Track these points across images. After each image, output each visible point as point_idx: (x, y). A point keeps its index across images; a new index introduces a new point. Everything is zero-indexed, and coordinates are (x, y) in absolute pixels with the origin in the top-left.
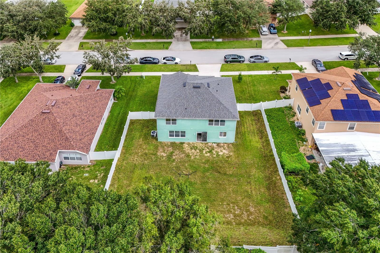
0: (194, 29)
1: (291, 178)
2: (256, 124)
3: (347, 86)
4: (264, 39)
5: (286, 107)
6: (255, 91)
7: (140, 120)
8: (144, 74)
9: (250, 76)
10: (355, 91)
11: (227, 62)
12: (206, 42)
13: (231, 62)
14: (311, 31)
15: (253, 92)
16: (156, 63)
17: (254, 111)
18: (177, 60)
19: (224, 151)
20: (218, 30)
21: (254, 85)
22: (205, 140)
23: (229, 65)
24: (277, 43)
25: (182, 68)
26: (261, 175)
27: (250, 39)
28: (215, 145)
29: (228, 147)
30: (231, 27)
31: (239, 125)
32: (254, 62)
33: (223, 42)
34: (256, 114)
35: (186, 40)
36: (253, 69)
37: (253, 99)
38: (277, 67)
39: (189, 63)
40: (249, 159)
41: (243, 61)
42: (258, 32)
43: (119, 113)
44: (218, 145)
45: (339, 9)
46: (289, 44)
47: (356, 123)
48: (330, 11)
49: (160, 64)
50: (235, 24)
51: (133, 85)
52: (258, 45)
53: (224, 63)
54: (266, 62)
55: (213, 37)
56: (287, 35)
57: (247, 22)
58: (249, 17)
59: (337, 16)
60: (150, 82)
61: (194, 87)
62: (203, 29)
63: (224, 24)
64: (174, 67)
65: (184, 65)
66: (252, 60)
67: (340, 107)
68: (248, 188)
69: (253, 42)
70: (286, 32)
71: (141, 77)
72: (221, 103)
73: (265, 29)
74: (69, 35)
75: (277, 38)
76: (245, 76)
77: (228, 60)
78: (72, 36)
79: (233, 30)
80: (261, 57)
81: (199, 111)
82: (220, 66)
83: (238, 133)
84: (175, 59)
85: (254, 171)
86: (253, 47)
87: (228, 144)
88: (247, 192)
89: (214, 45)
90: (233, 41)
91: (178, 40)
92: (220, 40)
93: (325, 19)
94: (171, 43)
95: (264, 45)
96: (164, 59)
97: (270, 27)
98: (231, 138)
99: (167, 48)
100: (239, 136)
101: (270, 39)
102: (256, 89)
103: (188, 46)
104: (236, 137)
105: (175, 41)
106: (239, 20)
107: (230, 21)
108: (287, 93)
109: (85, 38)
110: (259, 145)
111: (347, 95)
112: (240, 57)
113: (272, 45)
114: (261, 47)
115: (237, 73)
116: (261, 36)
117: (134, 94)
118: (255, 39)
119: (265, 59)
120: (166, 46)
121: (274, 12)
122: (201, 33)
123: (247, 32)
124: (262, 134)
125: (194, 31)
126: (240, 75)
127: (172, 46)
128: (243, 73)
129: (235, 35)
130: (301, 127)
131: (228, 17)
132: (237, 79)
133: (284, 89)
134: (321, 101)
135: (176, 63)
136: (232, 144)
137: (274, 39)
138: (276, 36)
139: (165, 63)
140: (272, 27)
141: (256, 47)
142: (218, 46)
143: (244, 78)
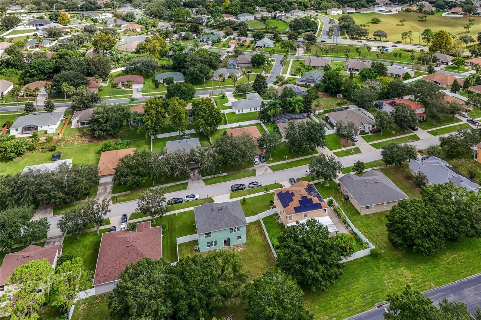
0: (206, 169)
1: (278, 250)
2: (258, 229)
3: (302, 192)
4: (257, 167)
5: (274, 214)
6: (255, 208)
7: (184, 243)
8: (176, 212)
9: (251, 198)
10: (306, 194)
11: (233, 191)
12: (215, 178)
13: (236, 190)
14: (286, 157)
15: (253, 209)
16: (181, 202)
17: (255, 221)
18: (197, 196)
19: (241, 249)
20: (224, 166)
21: (254, 204)
22: (229, 245)
23: (235, 193)
24: (266, 170)
25: (201, 202)
26: (263, 256)
27: (247, 169)
28: (235, 247)
29: (243, 246)
30: (233, 163)
31: (248, 232)
32: (252, 187)
33: (227, 175)
34: (257, 222)
35: (199, 179)
36: (252, 193)
37: (254, 213)
38: (266, 189)
39: (206, 197)
40: (256, 249)
41: (244, 188)
42: (251, 163)
43: (167, 243)
44: (237, 246)
45: (301, 139)
46: (274, 169)
47: (307, 212)
48: (296, 141)
49: (184, 202)
50: (235, 160)
51: (170, 222)
52: (253, 173)
53: (231, 192)
54: (260, 186)
55: (221, 172)
56: (273, 161)
57: (243, 157)
58: (244, 153)
59: (301, 144)
60: (182, 217)
61: (219, 210)
62: (212, 167)
63: (227, 161)
64: (196, 202)
65: (203, 199)
66: (251, 186)
67: (298, 205)
68: (257, 263)
69: (249, 171)
70: (272, 159)
71: (174, 214)
72: (236, 217)
73: (257, 159)
74: (98, 193)
75: (266, 165)
76: (248, 199)
77: (234, 189)
78: (101, 193)
79: (234, 165)
80: (256, 182)
81: (224, 224)
82: (229, 194)
83: (248, 236)
84: (194, 196)
85: (259, 255)
86: (250, 176)
87: (243, 244)
88: (256, 265)
89: (222, 179)
90: (235, 174)
91: (193, 180)
92: (225, 174)
93: (294, 147)
94: (187, 183)
95: (257, 173)
96: (187, 197)
97: (260, 157)
98: (244, 239)
99: (186, 188)
100: (249, 238)
101: (261, 167)
102: (255, 206)
103: (202, 183)
104: (247, 239)
105: (190, 181)
106: (237, 156)
107: (231, 158)
108: (274, 205)
109: (113, 192)
110: (261, 240)
111: (302, 197)
112: (242, 185)
113: (263, 171)
114: (255, 175)
115: (242, 198)
116: (255, 165)
117: (173, 227)
118: (251, 169)
119: (259, 184)
120: (184, 187)
121: (261, 146)
122: (211, 171)
123: (244, 163)
124: (262, 233)
125: (206, 170)
126: (244, 198)
127: (189, 186)
128: (246, 197)
129: (236, 168)
130: (283, 223)
131: (230, 156)
132: (242, 202)
133: (272, 203)
134: (289, 204)
135: (197, 199)
136: (245, 243)
137: (264, 166)
138: (265, 163)
139: (188, 201)
140: (261, 156)
141: (252, 175)
142: (225, 179)
143: (247, 201)
